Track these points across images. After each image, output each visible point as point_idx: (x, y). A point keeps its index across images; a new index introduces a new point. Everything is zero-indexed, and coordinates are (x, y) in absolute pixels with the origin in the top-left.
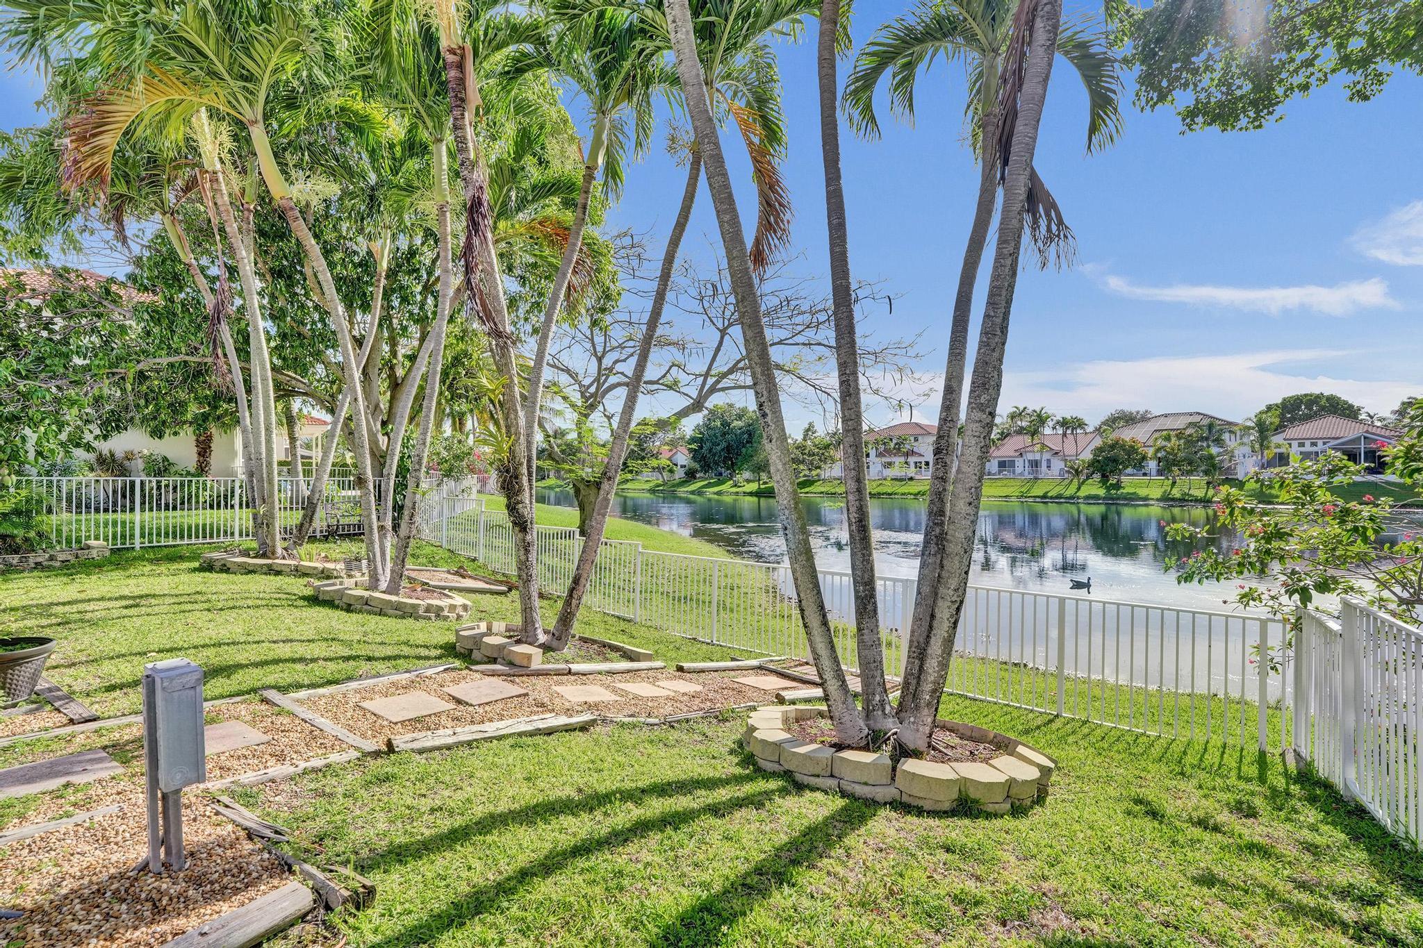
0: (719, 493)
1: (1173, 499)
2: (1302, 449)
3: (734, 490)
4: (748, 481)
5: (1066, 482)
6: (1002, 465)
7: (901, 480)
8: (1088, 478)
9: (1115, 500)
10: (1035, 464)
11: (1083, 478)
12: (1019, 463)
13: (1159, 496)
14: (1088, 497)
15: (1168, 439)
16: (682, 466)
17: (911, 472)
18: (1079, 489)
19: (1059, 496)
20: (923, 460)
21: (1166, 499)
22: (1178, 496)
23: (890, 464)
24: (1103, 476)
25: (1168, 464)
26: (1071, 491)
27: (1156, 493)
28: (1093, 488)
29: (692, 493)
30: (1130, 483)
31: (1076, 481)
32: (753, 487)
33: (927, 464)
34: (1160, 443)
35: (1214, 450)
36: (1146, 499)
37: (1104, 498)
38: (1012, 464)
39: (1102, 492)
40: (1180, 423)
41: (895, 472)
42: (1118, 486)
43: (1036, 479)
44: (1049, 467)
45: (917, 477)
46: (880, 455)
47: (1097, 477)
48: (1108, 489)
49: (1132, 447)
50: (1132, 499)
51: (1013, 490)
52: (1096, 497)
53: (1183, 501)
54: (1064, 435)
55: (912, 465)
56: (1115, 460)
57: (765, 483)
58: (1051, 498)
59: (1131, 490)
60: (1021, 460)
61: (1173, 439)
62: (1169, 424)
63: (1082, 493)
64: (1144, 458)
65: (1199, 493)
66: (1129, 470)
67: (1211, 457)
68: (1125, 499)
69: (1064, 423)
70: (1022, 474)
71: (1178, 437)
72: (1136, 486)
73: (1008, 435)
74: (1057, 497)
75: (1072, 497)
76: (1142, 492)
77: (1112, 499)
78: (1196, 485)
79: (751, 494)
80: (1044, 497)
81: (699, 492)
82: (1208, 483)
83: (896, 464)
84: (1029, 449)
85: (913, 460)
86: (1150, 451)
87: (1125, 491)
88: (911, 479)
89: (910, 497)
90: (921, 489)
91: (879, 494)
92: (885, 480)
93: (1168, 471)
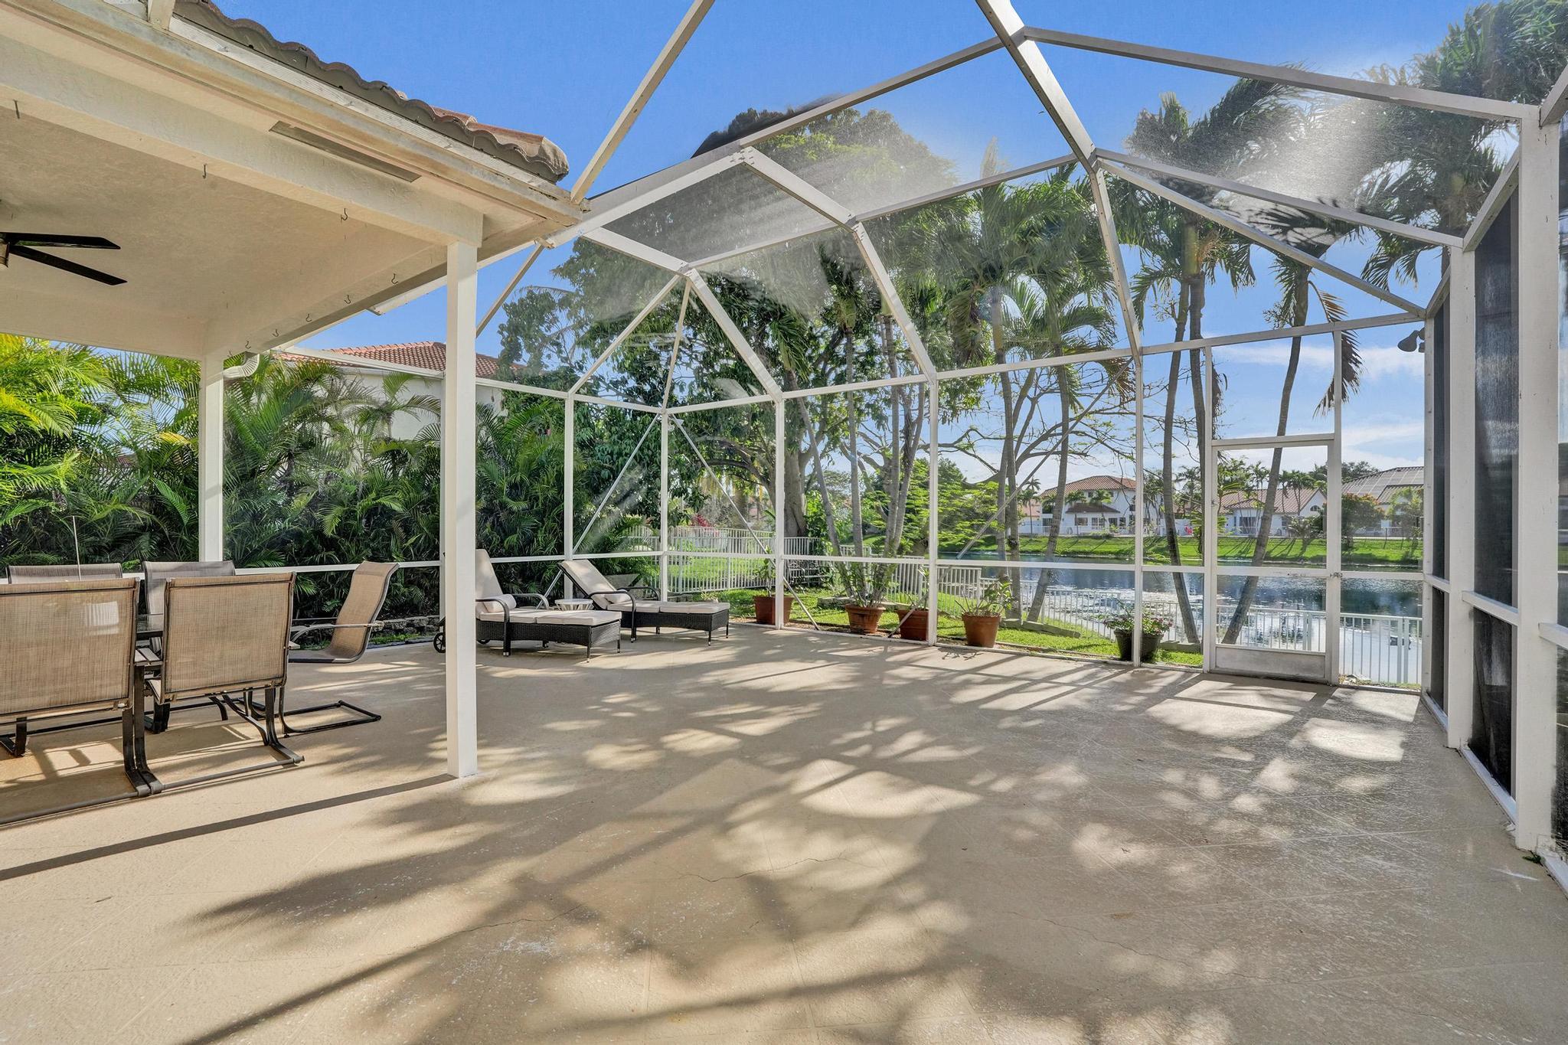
1: (1415, 562)
5: (1288, 542)
7: (1096, 538)
8: (1313, 538)
10: (1250, 522)
11: (1307, 537)
12: (1231, 521)
13: (1400, 559)
15: (1408, 495)
17: (1108, 529)
18: (1303, 550)
19: (1283, 557)
20: (1118, 516)
21: (1407, 560)
23: (1082, 522)
25: (1406, 523)
26: (1295, 552)
28: (1320, 549)
30: (1363, 543)
31: (1299, 542)
33: (1123, 520)
34: (1400, 500)
36: (1383, 561)
40: (1417, 478)
41: (1088, 529)
43: (1252, 538)
45: (1115, 535)
46: (1074, 510)
49: (1367, 504)
50: (1367, 562)
54: (1284, 490)
55: (1107, 524)
58: (1270, 560)
59: (1366, 552)
60: (1231, 517)
61: (1415, 496)
62: (1403, 479)
63: (1307, 555)
64: (1381, 516)
66: (1362, 530)
68: (1360, 560)
69: (1283, 478)
70: (1234, 533)
72: (1371, 548)
74: (1277, 559)
75: (1296, 559)
76: (1379, 553)
83: (1090, 522)
84: (1242, 505)
85: (1108, 516)
86: (1387, 510)
87: (1358, 552)
88: (1108, 537)
89: (1110, 556)
90: (1122, 547)
91: (1074, 552)
92: (1080, 537)
93: (1405, 531)
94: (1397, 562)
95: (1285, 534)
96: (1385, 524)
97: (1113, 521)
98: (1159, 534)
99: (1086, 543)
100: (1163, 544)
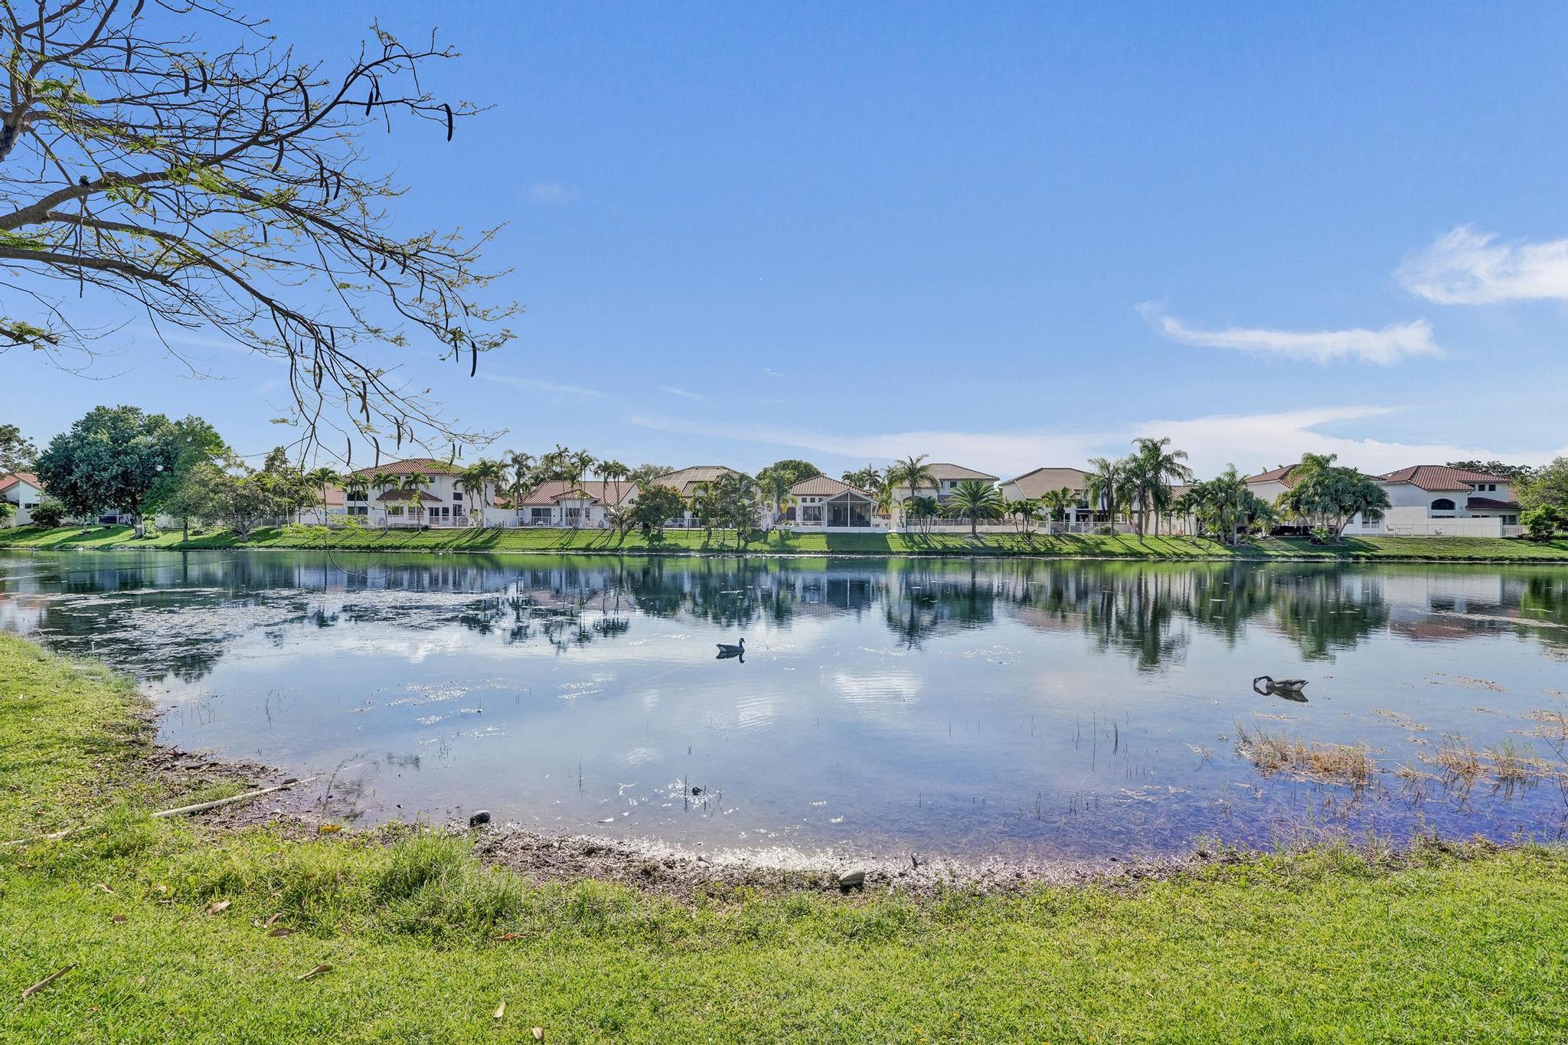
0: (107, 548)
1: (712, 550)
2: (805, 504)
3: (137, 543)
4: (165, 530)
5: (608, 533)
6: (536, 513)
7: (413, 530)
8: (630, 529)
9: (658, 552)
10: (573, 513)
11: (625, 527)
12: (555, 512)
13: (699, 548)
14: (632, 549)
15: (705, 491)
16: (28, 506)
17: (425, 520)
18: (622, 540)
19: (603, 549)
20: (440, 506)
21: (705, 549)
22: (716, 546)
23: (397, 511)
24: (646, 526)
25: (706, 514)
26: (613, 543)
27: (696, 544)
28: (636, 540)
29: (49, 547)
30: (672, 534)
31: (618, 532)
32: (176, 538)
33: (445, 510)
34: (699, 494)
35: (746, 502)
36: (687, 550)
37: (648, 550)
38: (548, 512)
39: (645, 544)
40: (711, 476)
41: (404, 520)
42: (660, 537)
43: (576, 529)
44: (587, 516)
45: (434, 526)
46: (385, 497)
47: (639, 527)
48: (651, 540)
49: (673, 495)
50: (675, 551)
51: (552, 542)
52: (640, 549)
53: (722, 550)
54: (606, 482)
55: (427, 513)
56: (658, 510)
57: (196, 533)
58: (595, 550)
59: (673, 542)
60: (557, 508)
61: (710, 491)
62: (700, 476)
63: (626, 545)
64: (684, 508)
65: (733, 544)
66: (669, 522)
67: (744, 507)
68: (668, 550)
69: (606, 468)
70: (558, 524)
71: (716, 488)
72: (676, 538)
73: (543, 480)
74: (601, 549)
75: (616, 549)
76: (683, 543)
77: (656, 550)
78: (729, 537)
79: (170, 548)
80: (587, 548)
81: (64, 547)
82: (739, 534)
83: (406, 510)
84: (567, 496)
85: (428, 504)
86: (689, 502)
87: (667, 542)
88: (426, 528)
89: (424, 551)
90: (440, 540)
91: (382, 547)
92: (390, 529)
93: (703, 522)
94: (698, 551)
95: (607, 525)
96: (688, 514)
97: (434, 512)
98: (482, 525)
99: (396, 536)
100: (486, 536)
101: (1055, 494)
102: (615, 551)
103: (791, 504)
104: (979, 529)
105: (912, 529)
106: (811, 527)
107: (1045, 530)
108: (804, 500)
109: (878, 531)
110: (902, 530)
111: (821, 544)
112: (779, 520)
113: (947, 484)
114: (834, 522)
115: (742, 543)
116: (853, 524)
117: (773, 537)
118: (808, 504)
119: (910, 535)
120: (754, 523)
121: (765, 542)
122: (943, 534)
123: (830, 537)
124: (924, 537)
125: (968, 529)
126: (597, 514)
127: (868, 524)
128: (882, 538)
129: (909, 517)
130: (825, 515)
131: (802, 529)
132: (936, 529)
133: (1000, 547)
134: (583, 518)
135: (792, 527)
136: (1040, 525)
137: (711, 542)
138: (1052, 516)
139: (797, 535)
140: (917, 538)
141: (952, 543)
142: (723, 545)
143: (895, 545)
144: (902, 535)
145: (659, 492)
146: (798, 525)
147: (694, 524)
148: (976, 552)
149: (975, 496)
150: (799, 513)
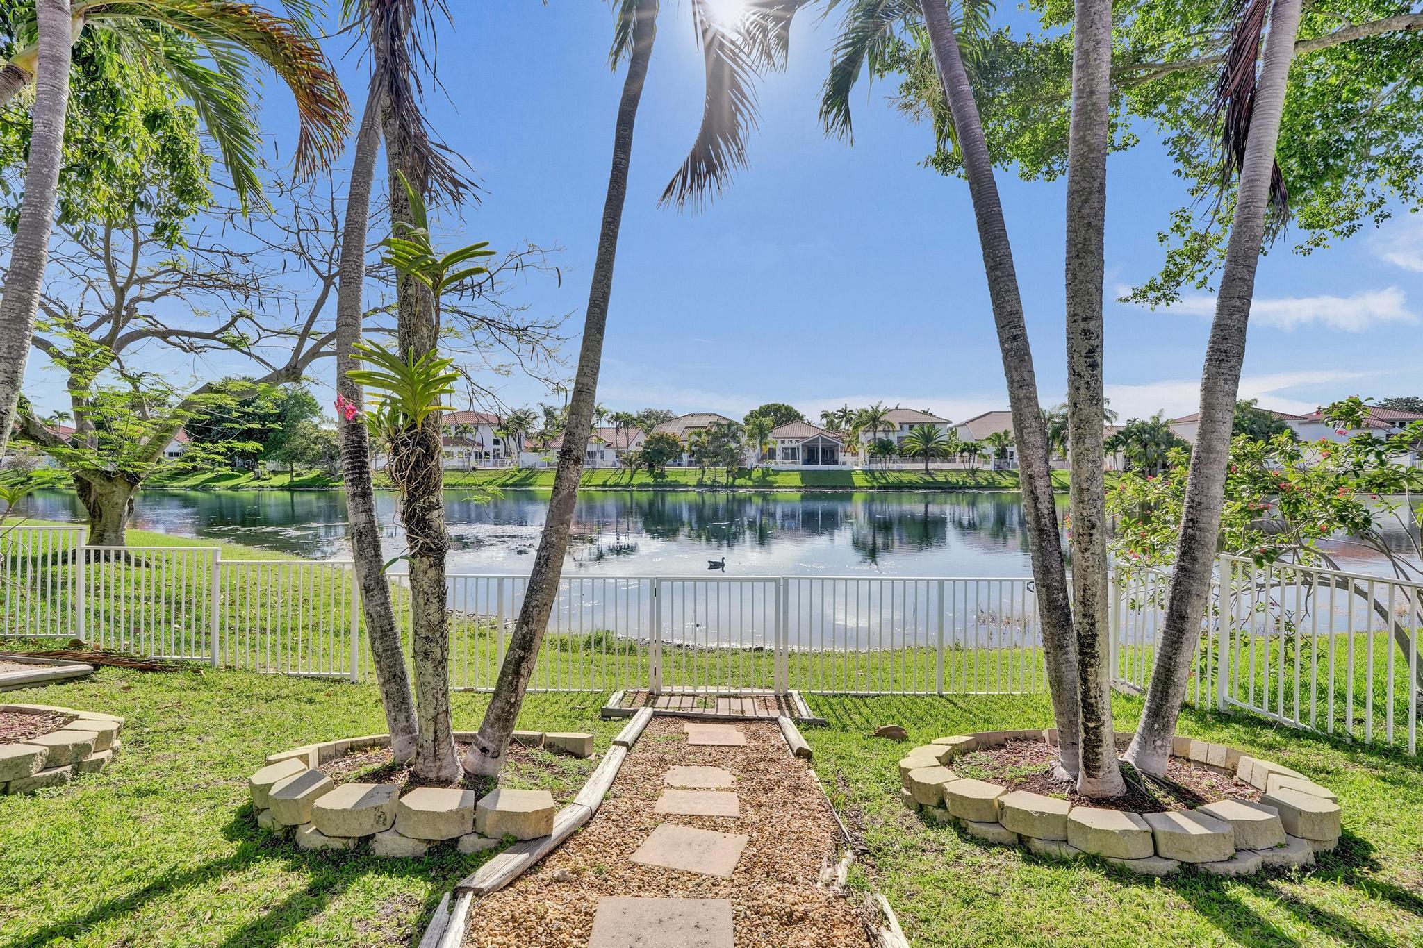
0: (235, 488)
1: (706, 486)
2: (784, 446)
3: (256, 483)
4: (275, 473)
5: (620, 472)
7: (462, 470)
8: (638, 468)
9: (663, 487)
10: (592, 455)
11: (634, 467)
13: (695, 484)
14: (641, 485)
15: (699, 435)
16: (171, 454)
17: (473, 463)
18: (631, 478)
19: (617, 485)
20: (483, 450)
21: (700, 485)
22: (709, 482)
23: (449, 455)
24: (651, 466)
25: (699, 455)
26: (625, 481)
27: (693, 481)
28: (643, 477)
29: (194, 488)
30: (673, 472)
31: (628, 472)
32: (284, 479)
33: (487, 454)
34: (694, 438)
35: (733, 445)
36: (686, 485)
37: (654, 486)
39: (651, 480)
40: (704, 422)
42: (662, 475)
43: (594, 469)
44: (603, 458)
45: (479, 467)
47: (645, 467)
48: (655, 477)
49: (673, 439)
50: (675, 486)
52: (647, 485)
53: (713, 487)
54: (617, 429)
55: (473, 456)
56: (661, 452)
57: (299, 475)
58: (610, 486)
59: (673, 479)
61: (703, 435)
62: (696, 422)
63: (635, 481)
64: (683, 450)
65: (723, 480)
66: (670, 461)
67: (731, 450)
68: (670, 486)
69: (617, 418)
71: (708, 433)
72: (676, 475)
74: (614, 486)
76: (682, 480)
77: (660, 486)
78: (720, 474)
79: (282, 488)
80: (604, 485)
81: (204, 487)
82: (728, 472)
83: (456, 454)
85: (474, 449)
86: (686, 445)
87: (668, 479)
88: (474, 469)
89: (474, 488)
90: (486, 479)
92: (445, 470)
93: (699, 462)
94: (694, 486)
95: (618, 465)
96: (685, 456)
97: (478, 455)
98: (519, 466)
99: (451, 476)
100: (523, 474)
101: (998, 436)
102: (627, 486)
103: (771, 446)
104: (931, 466)
105: (874, 467)
106: (789, 465)
107: (990, 467)
108: (783, 442)
109: (845, 468)
110: (866, 468)
111: (796, 480)
112: (762, 459)
113: (906, 427)
114: (808, 461)
115: (731, 479)
116: (824, 463)
117: (756, 474)
118: (786, 445)
119: (872, 472)
120: (741, 462)
121: (750, 479)
122: (900, 471)
123: (804, 475)
124: (883, 473)
125: (922, 466)
126: (610, 455)
127: (836, 463)
128: (848, 474)
129: (872, 456)
130: (801, 455)
131: (781, 467)
132: (894, 466)
133: (948, 482)
134: (598, 458)
135: (772, 466)
136: (985, 463)
137: (705, 479)
138: (997, 454)
139: (776, 472)
140: (877, 474)
141: (905, 478)
142: (714, 481)
143: (859, 480)
144: (865, 472)
145: (661, 438)
146: (779, 463)
147: (690, 463)
148: (927, 486)
149: (927, 438)
150: (779, 454)
